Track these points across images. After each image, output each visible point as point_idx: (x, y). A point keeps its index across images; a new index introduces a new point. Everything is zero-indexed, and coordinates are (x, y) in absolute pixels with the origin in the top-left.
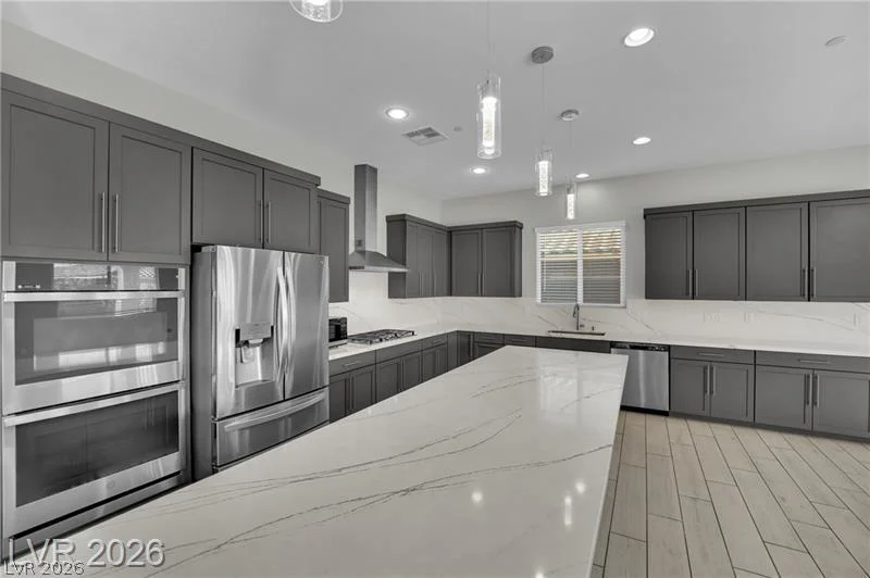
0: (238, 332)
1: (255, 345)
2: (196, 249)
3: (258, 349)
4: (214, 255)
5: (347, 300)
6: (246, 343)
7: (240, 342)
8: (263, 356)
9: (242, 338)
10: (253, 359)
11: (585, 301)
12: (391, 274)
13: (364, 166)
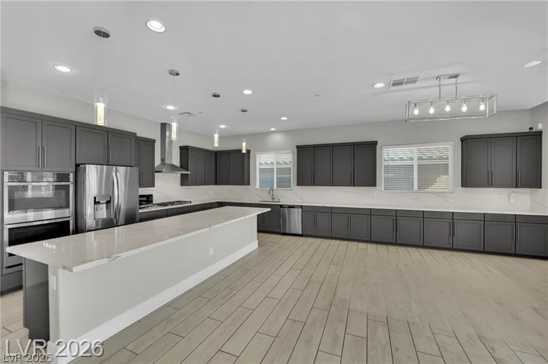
0: (95, 198)
1: (103, 203)
2: (77, 166)
3: (105, 205)
4: (85, 168)
5: (154, 186)
6: (99, 203)
7: (96, 203)
8: (107, 207)
9: (97, 200)
10: (102, 209)
11: (277, 187)
12: (181, 174)
13: (165, 124)
